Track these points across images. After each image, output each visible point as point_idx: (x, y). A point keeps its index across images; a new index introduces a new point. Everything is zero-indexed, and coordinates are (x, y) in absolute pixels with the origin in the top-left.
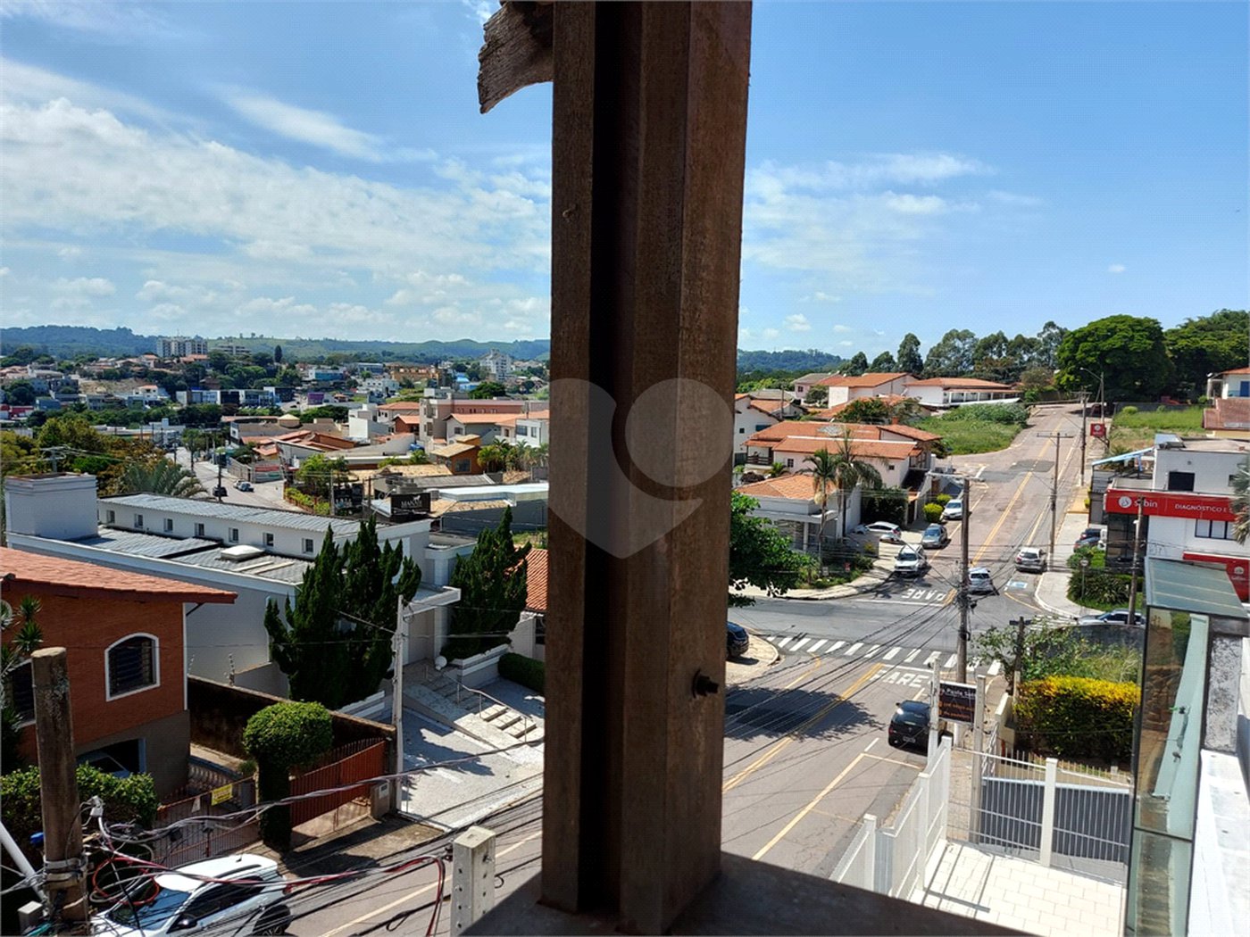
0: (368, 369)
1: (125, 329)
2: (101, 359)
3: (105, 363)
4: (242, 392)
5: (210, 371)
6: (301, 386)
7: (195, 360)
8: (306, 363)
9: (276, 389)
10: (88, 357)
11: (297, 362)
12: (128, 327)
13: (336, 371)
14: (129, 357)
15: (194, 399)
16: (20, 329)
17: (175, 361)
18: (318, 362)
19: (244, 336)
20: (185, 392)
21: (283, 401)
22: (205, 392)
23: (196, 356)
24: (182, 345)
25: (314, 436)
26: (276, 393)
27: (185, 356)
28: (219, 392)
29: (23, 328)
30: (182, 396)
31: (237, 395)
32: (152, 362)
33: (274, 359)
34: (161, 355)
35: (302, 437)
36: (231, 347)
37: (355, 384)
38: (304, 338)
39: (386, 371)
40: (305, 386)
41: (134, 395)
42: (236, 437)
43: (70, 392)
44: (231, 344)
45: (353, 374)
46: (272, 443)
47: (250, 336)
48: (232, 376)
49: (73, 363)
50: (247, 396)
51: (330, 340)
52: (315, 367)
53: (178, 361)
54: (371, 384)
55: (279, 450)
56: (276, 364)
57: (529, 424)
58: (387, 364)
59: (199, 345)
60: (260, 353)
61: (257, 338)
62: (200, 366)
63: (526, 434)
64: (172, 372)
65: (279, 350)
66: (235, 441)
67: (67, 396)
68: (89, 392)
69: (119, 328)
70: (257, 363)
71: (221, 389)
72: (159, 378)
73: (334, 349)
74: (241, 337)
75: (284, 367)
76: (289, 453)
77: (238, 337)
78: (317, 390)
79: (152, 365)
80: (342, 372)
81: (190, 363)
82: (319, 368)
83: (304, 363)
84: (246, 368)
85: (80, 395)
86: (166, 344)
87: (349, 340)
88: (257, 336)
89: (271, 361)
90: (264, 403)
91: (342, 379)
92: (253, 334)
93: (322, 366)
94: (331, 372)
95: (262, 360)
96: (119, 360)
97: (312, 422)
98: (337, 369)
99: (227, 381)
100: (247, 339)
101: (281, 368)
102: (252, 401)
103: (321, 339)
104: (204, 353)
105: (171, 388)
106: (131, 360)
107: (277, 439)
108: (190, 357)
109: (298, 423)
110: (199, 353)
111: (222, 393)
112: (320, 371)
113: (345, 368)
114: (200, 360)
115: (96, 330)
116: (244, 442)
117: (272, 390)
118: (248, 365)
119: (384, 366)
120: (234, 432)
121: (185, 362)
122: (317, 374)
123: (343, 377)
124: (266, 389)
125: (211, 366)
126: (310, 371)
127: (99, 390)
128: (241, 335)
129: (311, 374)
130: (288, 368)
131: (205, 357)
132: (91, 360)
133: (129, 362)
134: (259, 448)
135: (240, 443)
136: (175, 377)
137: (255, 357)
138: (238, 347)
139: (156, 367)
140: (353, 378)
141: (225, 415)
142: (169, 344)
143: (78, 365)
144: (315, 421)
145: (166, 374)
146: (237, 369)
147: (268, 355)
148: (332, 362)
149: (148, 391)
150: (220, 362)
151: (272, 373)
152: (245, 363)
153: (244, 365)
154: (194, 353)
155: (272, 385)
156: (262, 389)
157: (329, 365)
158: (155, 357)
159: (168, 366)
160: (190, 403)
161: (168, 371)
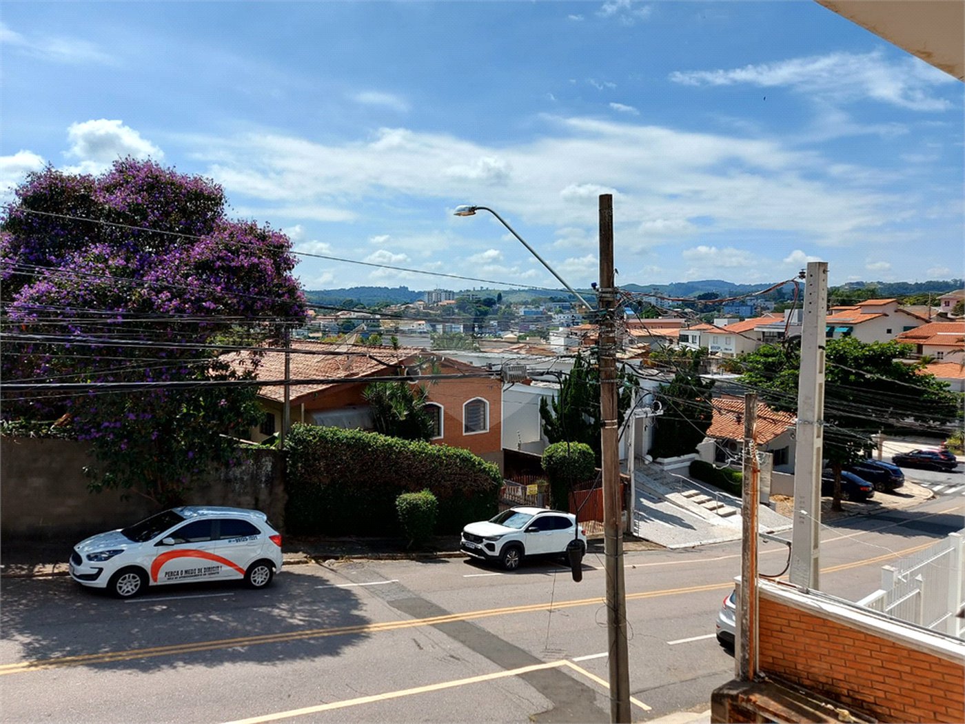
0: (560, 307)
1: (404, 287)
2: (392, 305)
3: (394, 308)
4: (476, 325)
5: (456, 311)
6: (514, 320)
7: (448, 304)
8: (518, 304)
9: (498, 322)
10: (384, 304)
11: (511, 304)
12: (406, 286)
13: (538, 310)
14: (408, 303)
15: (447, 330)
16: (345, 289)
17: (435, 305)
18: (525, 303)
19: (476, 289)
21: (502, 331)
22: (453, 325)
23: (448, 301)
24: (438, 295)
26: (498, 325)
27: (441, 301)
30: (440, 327)
31: (473, 327)
32: (422, 306)
33: (496, 302)
34: (427, 302)
35: (520, 348)
36: (469, 295)
37: (550, 318)
38: (515, 289)
39: (573, 308)
40: (517, 321)
41: (412, 328)
43: (375, 326)
44: (469, 293)
45: (549, 311)
47: (480, 289)
48: (470, 314)
49: (377, 308)
50: (480, 328)
52: (524, 306)
53: (437, 305)
54: (562, 318)
56: (498, 305)
57: (689, 333)
58: (573, 303)
59: (449, 295)
60: (488, 299)
61: (484, 290)
62: (451, 308)
63: (688, 341)
64: (434, 312)
65: (500, 297)
67: (373, 329)
68: (385, 326)
69: (400, 287)
70: (485, 305)
71: (463, 322)
72: (425, 317)
73: (536, 294)
74: (474, 290)
75: (503, 307)
77: (472, 290)
78: (525, 323)
79: (422, 308)
80: (542, 310)
81: (445, 306)
82: (526, 307)
83: (516, 304)
84: (480, 308)
85: (381, 328)
86: (429, 294)
88: (484, 288)
89: (494, 303)
90: (490, 332)
91: (542, 315)
92: (482, 288)
93: (528, 306)
94: (534, 310)
95: (489, 302)
96: (402, 305)
97: (526, 339)
98: (538, 307)
99: (467, 317)
100: (478, 291)
101: (501, 308)
102: (483, 330)
103: (527, 288)
104: (453, 300)
105: (433, 322)
108: (445, 302)
109: (516, 340)
110: (450, 299)
111: (463, 325)
112: (527, 310)
113: (544, 307)
114: (451, 304)
115: (387, 288)
117: (495, 323)
119: (571, 304)
121: (441, 305)
122: (525, 312)
123: (542, 313)
124: (492, 322)
125: (457, 308)
127: (391, 325)
128: (474, 288)
129: (521, 311)
130: (506, 308)
131: (453, 302)
132: (387, 306)
133: (408, 306)
136: (435, 315)
137: (485, 301)
138: (473, 295)
139: (424, 309)
140: (549, 313)
142: (431, 294)
143: (379, 309)
145: (431, 314)
147: (492, 300)
148: (535, 303)
149: (420, 325)
150: (463, 305)
151: (495, 312)
152: (479, 305)
153: (477, 307)
154: (446, 299)
155: (495, 320)
157: (532, 305)
158: (422, 303)
159: (431, 309)
160: (444, 332)
161: (431, 312)
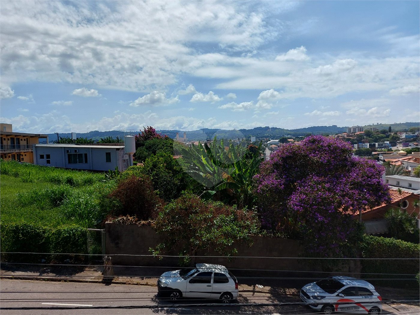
1: (335, 125)
2: (330, 135)
4: (377, 144)
5: (365, 137)
6: (399, 140)
7: (360, 133)
8: (401, 132)
9: (390, 142)
11: (397, 132)
12: (336, 125)
13: (414, 134)
14: (338, 134)
15: (360, 147)
16: (306, 128)
17: (353, 134)
18: (406, 131)
20: (357, 145)
21: (392, 146)
22: (364, 144)
23: (360, 132)
24: (355, 129)
25: (415, 159)
26: (390, 143)
27: (356, 132)
28: (368, 144)
29: (307, 128)
31: (375, 145)
32: (346, 135)
33: (388, 131)
34: (348, 133)
35: (410, 159)
36: (372, 128)
38: (398, 123)
40: (401, 141)
42: (382, 159)
44: (371, 127)
46: (399, 161)
47: (377, 124)
48: (373, 138)
50: (379, 145)
51: (409, 123)
52: (405, 133)
53: (354, 134)
55: (402, 163)
56: (389, 133)
59: (360, 129)
60: (383, 130)
61: (379, 125)
62: (362, 135)
64: (352, 138)
65: (390, 128)
66: (381, 160)
69: (333, 125)
70: (382, 133)
71: (369, 143)
73: (410, 126)
75: (392, 134)
76: (406, 164)
77: (372, 125)
78: (406, 142)
79: (346, 136)
80: (416, 135)
81: (358, 135)
83: (400, 132)
84: (378, 135)
86: (350, 129)
87: (417, 122)
88: (379, 124)
89: (387, 132)
90: (385, 147)
91: (417, 137)
93: (408, 133)
94: (411, 135)
95: (384, 132)
96: (336, 135)
97: (411, 153)
98: (414, 133)
99: (371, 140)
100: (375, 125)
101: (391, 135)
102: (380, 146)
103: (405, 123)
106: (339, 135)
107: (400, 159)
108: (358, 133)
109: (406, 154)
110: (361, 131)
111: (369, 144)
112: (407, 135)
113: (417, 133)
114: (361, 133)
115: (326, 126)
116: (386, 161)
117: (388, 142)
118: (379, 134)
120: (381, 157)
121: (356, 135)
122: (406, 136)
124: (385, 142)
125: (365, 135)
126: (403, 135)
128: (373, 124)
129: (403, 136)
130: (394, 134)
131: (363, 132)
132: (327, 136)
134: (392, 163)
135: (384, 161)
136: (353, 139)
137: (381, 131)
138: (374, 128)
139: (347, 136)
141: (374, 152)
142: (351, 129)
144: (413, 153)
145: (351, 139)
146: (375, 136)
147: (386, 130)
148: (413, 131)
150: (368, 134)
151: (388, 137)
152: (378, 133)
153: (377, 134)
154: (359, 131)
155: (388, 141)
156: (384, 142)
157: (411, 132)
158: (346, 134)
159: (351, 136)
160: (358, 148)
161: (351, 138)
